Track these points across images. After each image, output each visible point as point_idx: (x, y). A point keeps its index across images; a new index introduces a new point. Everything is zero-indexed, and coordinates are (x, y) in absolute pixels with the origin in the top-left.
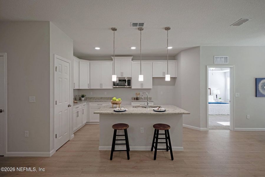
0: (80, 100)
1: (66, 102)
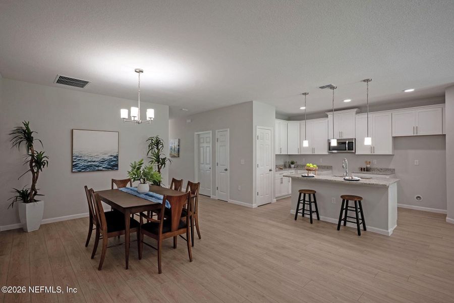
0: (290, 167)
1: (267, 166)
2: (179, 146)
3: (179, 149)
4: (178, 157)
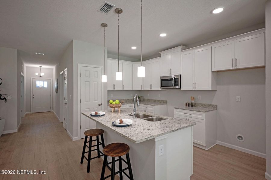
1: (95, 101)
2: (57, 84)
3: (57, 86)
4: (57, 92)
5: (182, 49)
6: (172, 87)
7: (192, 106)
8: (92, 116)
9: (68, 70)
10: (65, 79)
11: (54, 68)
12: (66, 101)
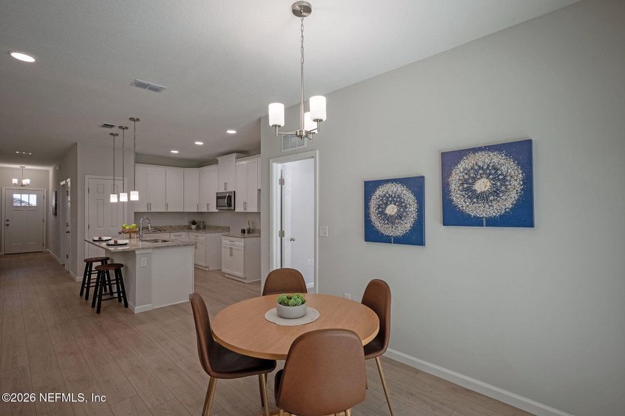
1: (112, 227)
2: (56, 200)
3: (56, 204)
4: (56, 214)
5: (237, 158)
6: (225, 208)
7: (249, 232)
8: (94, 241)
9: (71, 181)
10: (68, 195)
11: (50, 170)
12: (69, 229)
